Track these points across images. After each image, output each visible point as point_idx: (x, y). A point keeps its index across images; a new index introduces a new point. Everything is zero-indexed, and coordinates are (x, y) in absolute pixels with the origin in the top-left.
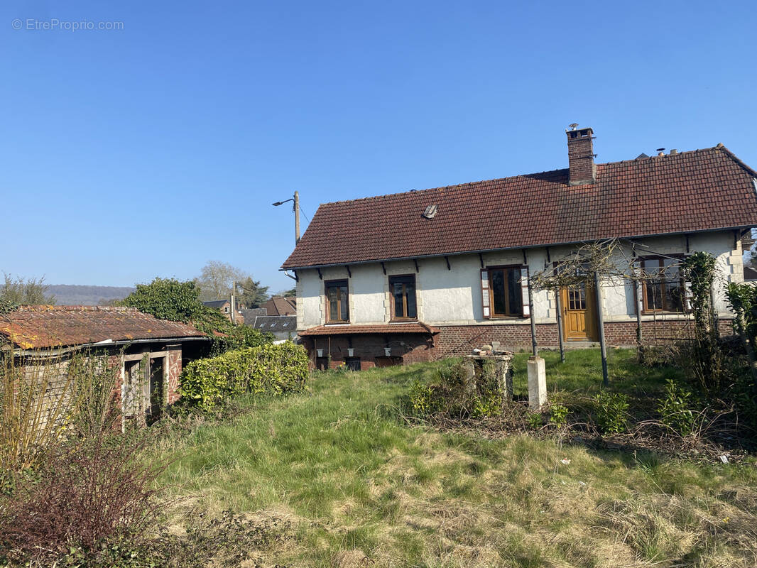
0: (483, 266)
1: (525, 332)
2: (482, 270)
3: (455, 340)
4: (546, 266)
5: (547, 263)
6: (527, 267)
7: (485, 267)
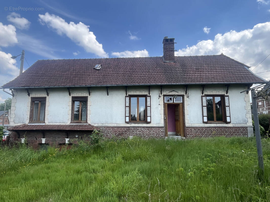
0: (126, 95)
1: (147, 131)
2: (126, 97)
3: (108, 135)
4: (160, 97)
5: (160, 95)
6: (150, 96)
7: (128, 95)
